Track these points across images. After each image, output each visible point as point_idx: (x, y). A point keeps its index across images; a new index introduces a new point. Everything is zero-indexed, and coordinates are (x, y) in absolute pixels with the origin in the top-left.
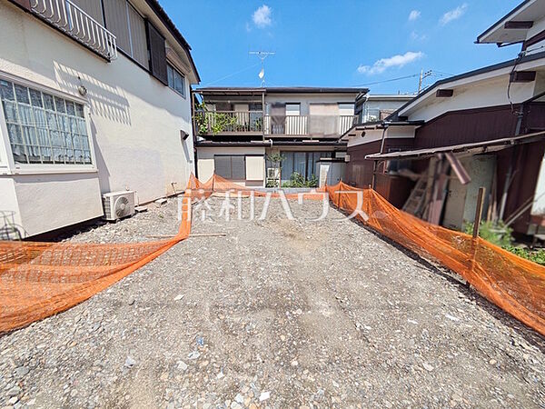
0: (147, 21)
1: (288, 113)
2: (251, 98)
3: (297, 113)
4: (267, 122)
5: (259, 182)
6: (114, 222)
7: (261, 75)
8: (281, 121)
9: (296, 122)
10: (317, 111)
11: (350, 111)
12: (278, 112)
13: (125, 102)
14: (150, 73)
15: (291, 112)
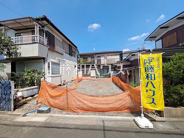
0: (69, 45)
1: (101, 58)
2: (92, 55)
3: (104, 58)
4: (96, 61)
5: (94, 77)
6: (62, 86)
7: (94, 49)
8: (99, 61)
9: (104, 61)
10: (109, 57)
11: (118, 57)
12: (99, 58)
13: (65, 61)
14: (69, 54)
15: (102, 58)
